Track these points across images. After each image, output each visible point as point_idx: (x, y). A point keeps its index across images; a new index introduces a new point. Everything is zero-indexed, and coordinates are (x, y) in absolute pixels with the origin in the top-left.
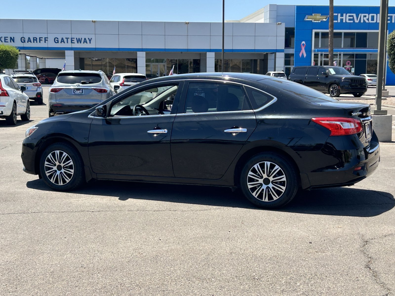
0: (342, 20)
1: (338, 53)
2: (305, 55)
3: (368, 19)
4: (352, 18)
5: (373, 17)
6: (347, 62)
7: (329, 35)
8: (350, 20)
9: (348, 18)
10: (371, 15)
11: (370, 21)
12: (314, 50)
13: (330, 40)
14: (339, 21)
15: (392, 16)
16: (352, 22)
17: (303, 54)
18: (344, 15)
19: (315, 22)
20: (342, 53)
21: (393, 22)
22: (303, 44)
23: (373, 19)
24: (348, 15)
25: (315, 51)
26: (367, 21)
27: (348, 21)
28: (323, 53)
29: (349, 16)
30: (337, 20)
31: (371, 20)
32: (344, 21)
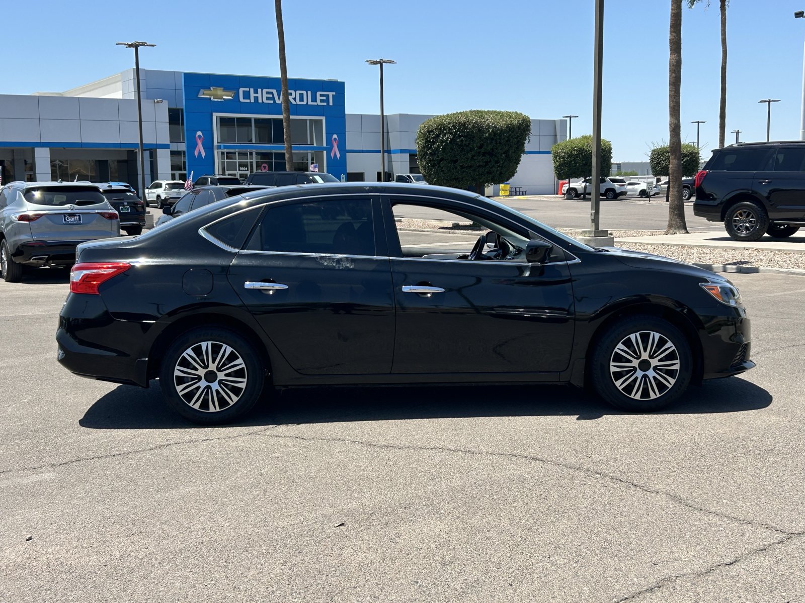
0: (256, 98)
1: (248, 151)
2: (203, 154)
3: (295, 99)
4: (271, 96)
5: (301, 96)
6: (262, 166)
7: (284, 124)
8: (268, 99)
9: (265, 96)
10: (298, 92)
11: (298, 103)
12: (218, 145)
13: (286, 132)
14: (252, 101)
15: (329, 95)
16: (272, 102)
17: (200, 153)
18: (260, 90)
19: (216, 100)
20: (254, 151)
21: (331, 104)
22: (199, 136)
23: (302, 99)
24: (265, 91)
25: (219, 147)
26: (293, 102)
27: (265, 101)
28: (226, 151)
29: (267, 93)
30: (250, 99)
31: (300, 101)
32: (260, 101)
